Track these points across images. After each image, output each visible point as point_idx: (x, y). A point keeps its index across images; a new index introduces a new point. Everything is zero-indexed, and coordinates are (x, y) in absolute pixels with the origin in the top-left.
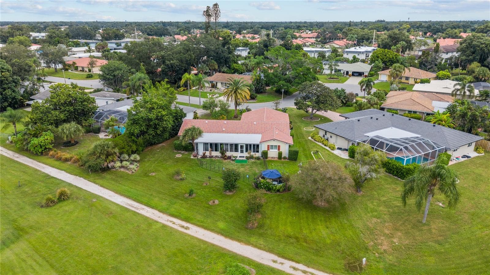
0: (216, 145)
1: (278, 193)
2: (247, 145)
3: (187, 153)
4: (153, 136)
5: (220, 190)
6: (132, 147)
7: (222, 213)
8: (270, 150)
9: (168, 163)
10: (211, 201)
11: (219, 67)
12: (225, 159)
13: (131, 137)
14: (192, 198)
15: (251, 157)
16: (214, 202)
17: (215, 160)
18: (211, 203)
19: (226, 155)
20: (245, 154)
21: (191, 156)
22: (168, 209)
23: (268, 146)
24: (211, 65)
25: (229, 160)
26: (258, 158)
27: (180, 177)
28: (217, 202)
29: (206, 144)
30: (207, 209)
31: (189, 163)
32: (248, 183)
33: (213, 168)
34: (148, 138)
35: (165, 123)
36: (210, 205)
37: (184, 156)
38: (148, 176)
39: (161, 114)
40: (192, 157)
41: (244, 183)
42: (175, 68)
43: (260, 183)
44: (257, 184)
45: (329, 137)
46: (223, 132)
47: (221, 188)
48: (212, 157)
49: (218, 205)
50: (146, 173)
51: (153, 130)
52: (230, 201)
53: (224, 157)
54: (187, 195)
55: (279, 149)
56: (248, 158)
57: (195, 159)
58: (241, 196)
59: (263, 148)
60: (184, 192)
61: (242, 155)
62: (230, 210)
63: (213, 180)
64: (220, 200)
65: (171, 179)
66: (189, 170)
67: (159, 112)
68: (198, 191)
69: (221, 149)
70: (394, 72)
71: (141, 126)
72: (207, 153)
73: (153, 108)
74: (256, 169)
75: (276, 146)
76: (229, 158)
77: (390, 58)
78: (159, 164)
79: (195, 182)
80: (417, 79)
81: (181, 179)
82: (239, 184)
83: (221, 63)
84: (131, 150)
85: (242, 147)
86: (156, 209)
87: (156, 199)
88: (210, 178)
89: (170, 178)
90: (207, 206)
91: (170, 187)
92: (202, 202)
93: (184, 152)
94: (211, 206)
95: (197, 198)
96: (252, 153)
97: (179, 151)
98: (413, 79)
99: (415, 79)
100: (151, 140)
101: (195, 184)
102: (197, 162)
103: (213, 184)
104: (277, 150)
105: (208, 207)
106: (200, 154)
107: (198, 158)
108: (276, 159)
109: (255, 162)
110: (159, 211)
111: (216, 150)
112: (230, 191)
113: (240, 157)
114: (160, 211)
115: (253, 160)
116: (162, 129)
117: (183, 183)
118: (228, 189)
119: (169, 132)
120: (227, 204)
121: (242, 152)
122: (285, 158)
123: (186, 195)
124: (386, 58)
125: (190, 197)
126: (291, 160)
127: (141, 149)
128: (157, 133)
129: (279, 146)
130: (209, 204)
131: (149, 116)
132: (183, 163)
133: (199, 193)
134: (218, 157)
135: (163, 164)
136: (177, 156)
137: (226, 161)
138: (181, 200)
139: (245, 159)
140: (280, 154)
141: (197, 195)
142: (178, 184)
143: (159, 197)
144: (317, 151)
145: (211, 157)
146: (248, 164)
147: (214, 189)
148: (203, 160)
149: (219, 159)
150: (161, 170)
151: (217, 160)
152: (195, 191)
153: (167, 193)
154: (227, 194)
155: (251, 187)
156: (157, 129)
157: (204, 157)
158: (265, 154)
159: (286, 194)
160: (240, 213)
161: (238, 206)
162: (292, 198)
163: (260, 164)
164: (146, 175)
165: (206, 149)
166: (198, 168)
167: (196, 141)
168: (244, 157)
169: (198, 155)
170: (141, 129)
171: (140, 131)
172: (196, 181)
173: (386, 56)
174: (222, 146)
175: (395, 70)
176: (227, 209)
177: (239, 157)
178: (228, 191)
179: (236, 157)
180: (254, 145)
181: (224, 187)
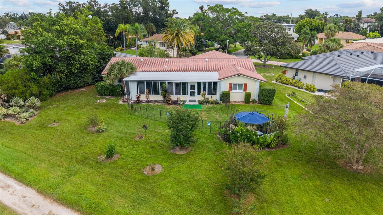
0: (156, 84)
1: (267, 150)
2: (199, 84)
3: (114, 98)
4: (67, 75)
5: (164, 147)
6: (32, 88)
7: (170, 192)
8: (233, 91)
9: (83, 110)
10: (148, 167)
11: (156, 30)
12: (169, 104)
13: (30, 74)
14: (111, 163)
15: (206, 101)
16: (153, 169)
17: (154, 106)
18: (147, 171)
19: (170, 99)
20: (198, 98)
21: (119, 102)
22: (57, 186)
23: (230, 85)
24: (149, 27)
25: (174, 106)
26: (216, 103)
27: (97, 128)
28: (158, 169)
29: (140, 83)
30: (139, 184)
31: (114, 109)
32: (210, 134)
33: (151, 115)
34: (59, 78)
35: (83, 57)
36: (145, 175)
37: (109, 101)
38: (46, 127)
39: (76, 42)
40: (121, 102)
41: (203, 135)
42: (111, 24)
43: (234, 133)
44: (227, 134)
45: (302, 77)
46: (164, 70)
47: (165, 144)
48: (150, 102)
49: (161, 175)
50: (43, 124)
51: (65, 66)
52: (183, 166)
53: (167, 101)
54: (104, 157)
55: (245, 89)
56: (201, 103)
57: (124, 105)
58: (203, 156)
59: (223, 87)
60: (99, 151)
61: (192, 98)
62: (185, 185)
63: (152, 131)
64: (165, 164)
65: (82, 131)
66: (114, 119)
67: (73, 39)
68: (125, 149)
69: (163, 90)
70: (330, 32)
71: (44, 57)
72: (143, 97)
73: (63, 32)
74: (217, 116)
75: (240, 85)
76: (175, 102)
77: (316, 26)
78: (69, 112)
79: (122, 135)
80: (348, 40)
81: (99, 131)
82: (197, 134)
83: (159, 26)
84: (29, 91)
85: (192, 87)
86: (33, 188)
87: (43, 165)
88: (145, 127)
89: (80, 130)
90: (140, 177)
91: (75, 144)
92: (130, 169)
93: (110, 97)
94: (148, 177)
95: (121, 163)
96: (207, 96)
97: (103, 97)
98: (345, 41)
99: (346, 40)
100: (63, 81)
101: (121, 138)
102: (128, 108)
103: (153, 137)
104: (242, 91)
105: (140, 181)
106: (133, 99)
107: (128, 104)
108: (241, 103)
109: (213, 107)
110: (38, 192)
111: (156, 92)
112: (182, 147)
113: (190, 101)
114: (41, 192)
115: (209, 105)
116: (79, 65)
117: (101, 137)
118: (178, 144)
119: (93, 74)
120: (179, 172)
121: (192, 94)
122: (254, 102)
123: (102, 156)
124: (312, 26)
125: (109, 161)
126: (263, 104)
127: (46, 92)
128: (72, 71)
129: (246, 85)
130: (143, 174)
131: (56, 41)
132: (106, 110)
133: (126, 153)
134: (159, 102)
135: (75, 112)
136: (99, 101)
137: (171, 106)
138: (89, 167)
139: (197, 103)
140: (248, 96)
141: (122, 156)
142: (92, 138)
143: (49, 161)
144: (293, 93)
145: (148, 102)
146: (203, 109)
147: (153, 145)
148: (137, 106)
149: (159, 104)
150: (70, 118)
151: (158, 105)
152: (118, 149)
153: (67, 154)
154: (177, 153)
155: (217, 141)
156: (71, 64)
157: (138, 101)
158: (226, 97)
159: (281, 151)
160: (208, 192)
161: (202, 177)
162: (297, 158)
163: (221, 109)
164: (43, 126)
165: (141, 91)
166: (129, 115)
167: (126, 79)
168: (195, 101)
169: (130, 100)
170: (44, 62)
171: (42, 63)
172: (123, 133)
173: (311, 24)
174: (164, 85)
175: (330, 30)
176: (180, 182)
177: (188, 102)
178: (177, 148)
179: (185, 102)
180: (210, 84)
181: (172, 141)
